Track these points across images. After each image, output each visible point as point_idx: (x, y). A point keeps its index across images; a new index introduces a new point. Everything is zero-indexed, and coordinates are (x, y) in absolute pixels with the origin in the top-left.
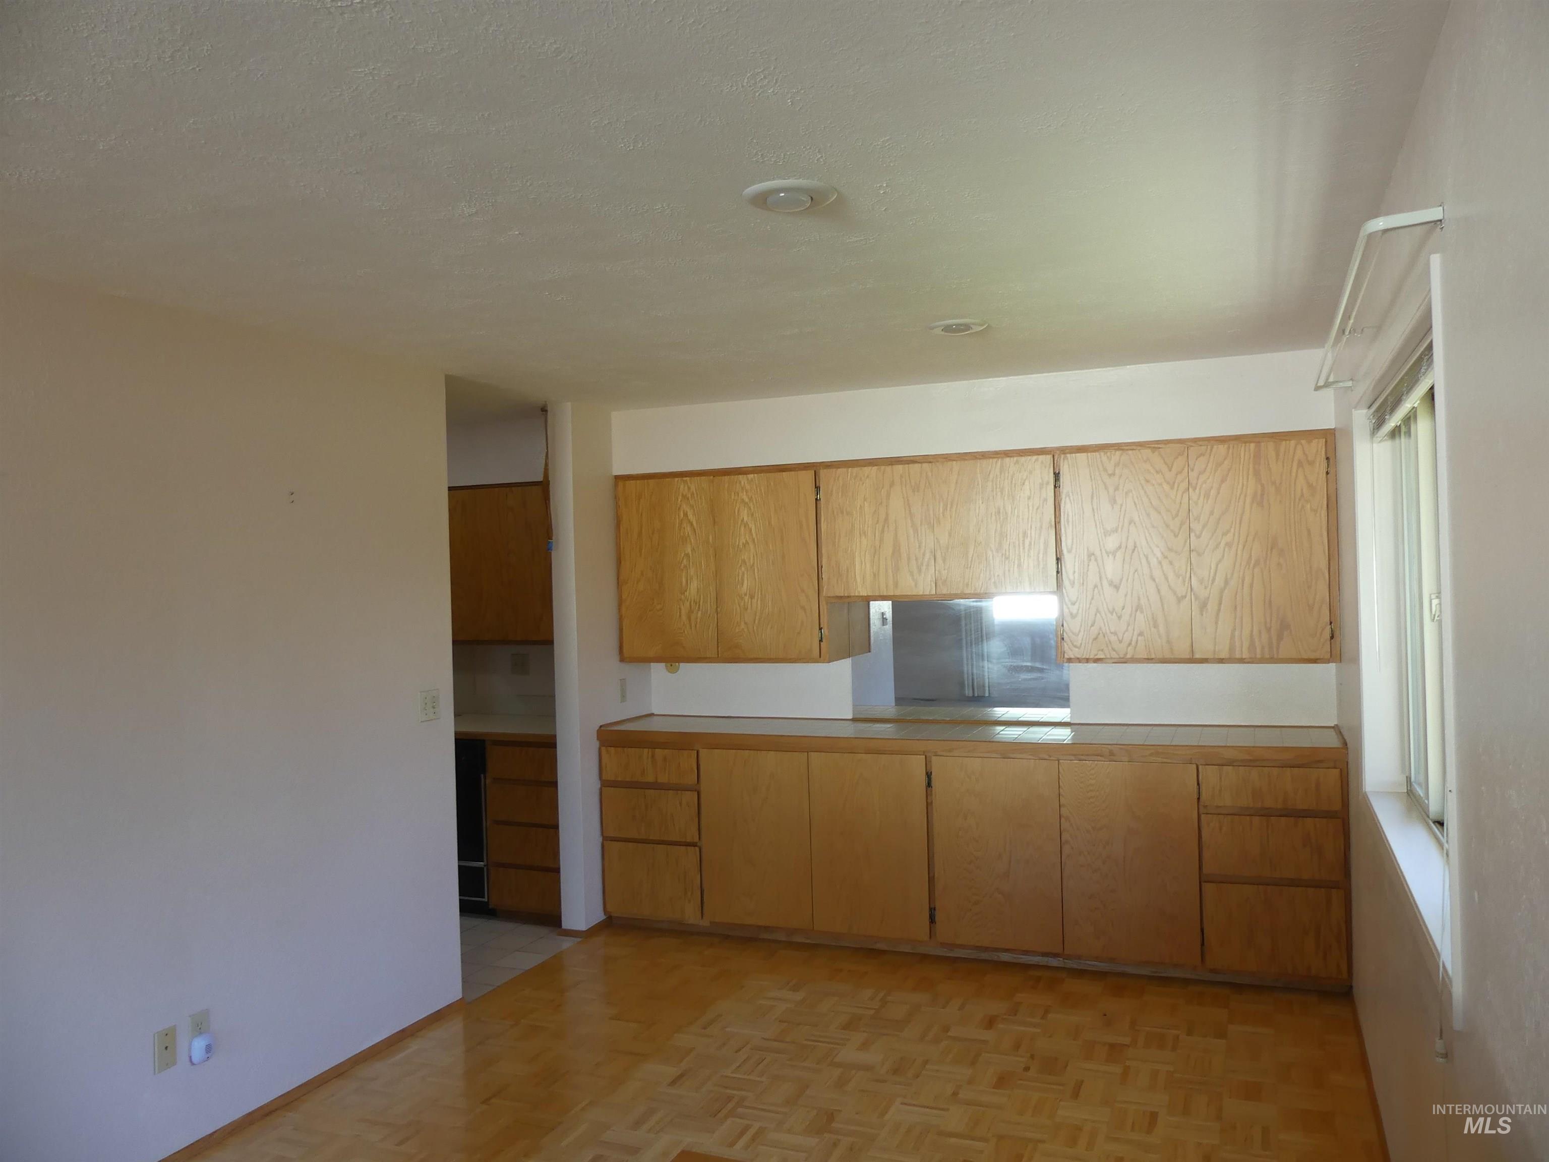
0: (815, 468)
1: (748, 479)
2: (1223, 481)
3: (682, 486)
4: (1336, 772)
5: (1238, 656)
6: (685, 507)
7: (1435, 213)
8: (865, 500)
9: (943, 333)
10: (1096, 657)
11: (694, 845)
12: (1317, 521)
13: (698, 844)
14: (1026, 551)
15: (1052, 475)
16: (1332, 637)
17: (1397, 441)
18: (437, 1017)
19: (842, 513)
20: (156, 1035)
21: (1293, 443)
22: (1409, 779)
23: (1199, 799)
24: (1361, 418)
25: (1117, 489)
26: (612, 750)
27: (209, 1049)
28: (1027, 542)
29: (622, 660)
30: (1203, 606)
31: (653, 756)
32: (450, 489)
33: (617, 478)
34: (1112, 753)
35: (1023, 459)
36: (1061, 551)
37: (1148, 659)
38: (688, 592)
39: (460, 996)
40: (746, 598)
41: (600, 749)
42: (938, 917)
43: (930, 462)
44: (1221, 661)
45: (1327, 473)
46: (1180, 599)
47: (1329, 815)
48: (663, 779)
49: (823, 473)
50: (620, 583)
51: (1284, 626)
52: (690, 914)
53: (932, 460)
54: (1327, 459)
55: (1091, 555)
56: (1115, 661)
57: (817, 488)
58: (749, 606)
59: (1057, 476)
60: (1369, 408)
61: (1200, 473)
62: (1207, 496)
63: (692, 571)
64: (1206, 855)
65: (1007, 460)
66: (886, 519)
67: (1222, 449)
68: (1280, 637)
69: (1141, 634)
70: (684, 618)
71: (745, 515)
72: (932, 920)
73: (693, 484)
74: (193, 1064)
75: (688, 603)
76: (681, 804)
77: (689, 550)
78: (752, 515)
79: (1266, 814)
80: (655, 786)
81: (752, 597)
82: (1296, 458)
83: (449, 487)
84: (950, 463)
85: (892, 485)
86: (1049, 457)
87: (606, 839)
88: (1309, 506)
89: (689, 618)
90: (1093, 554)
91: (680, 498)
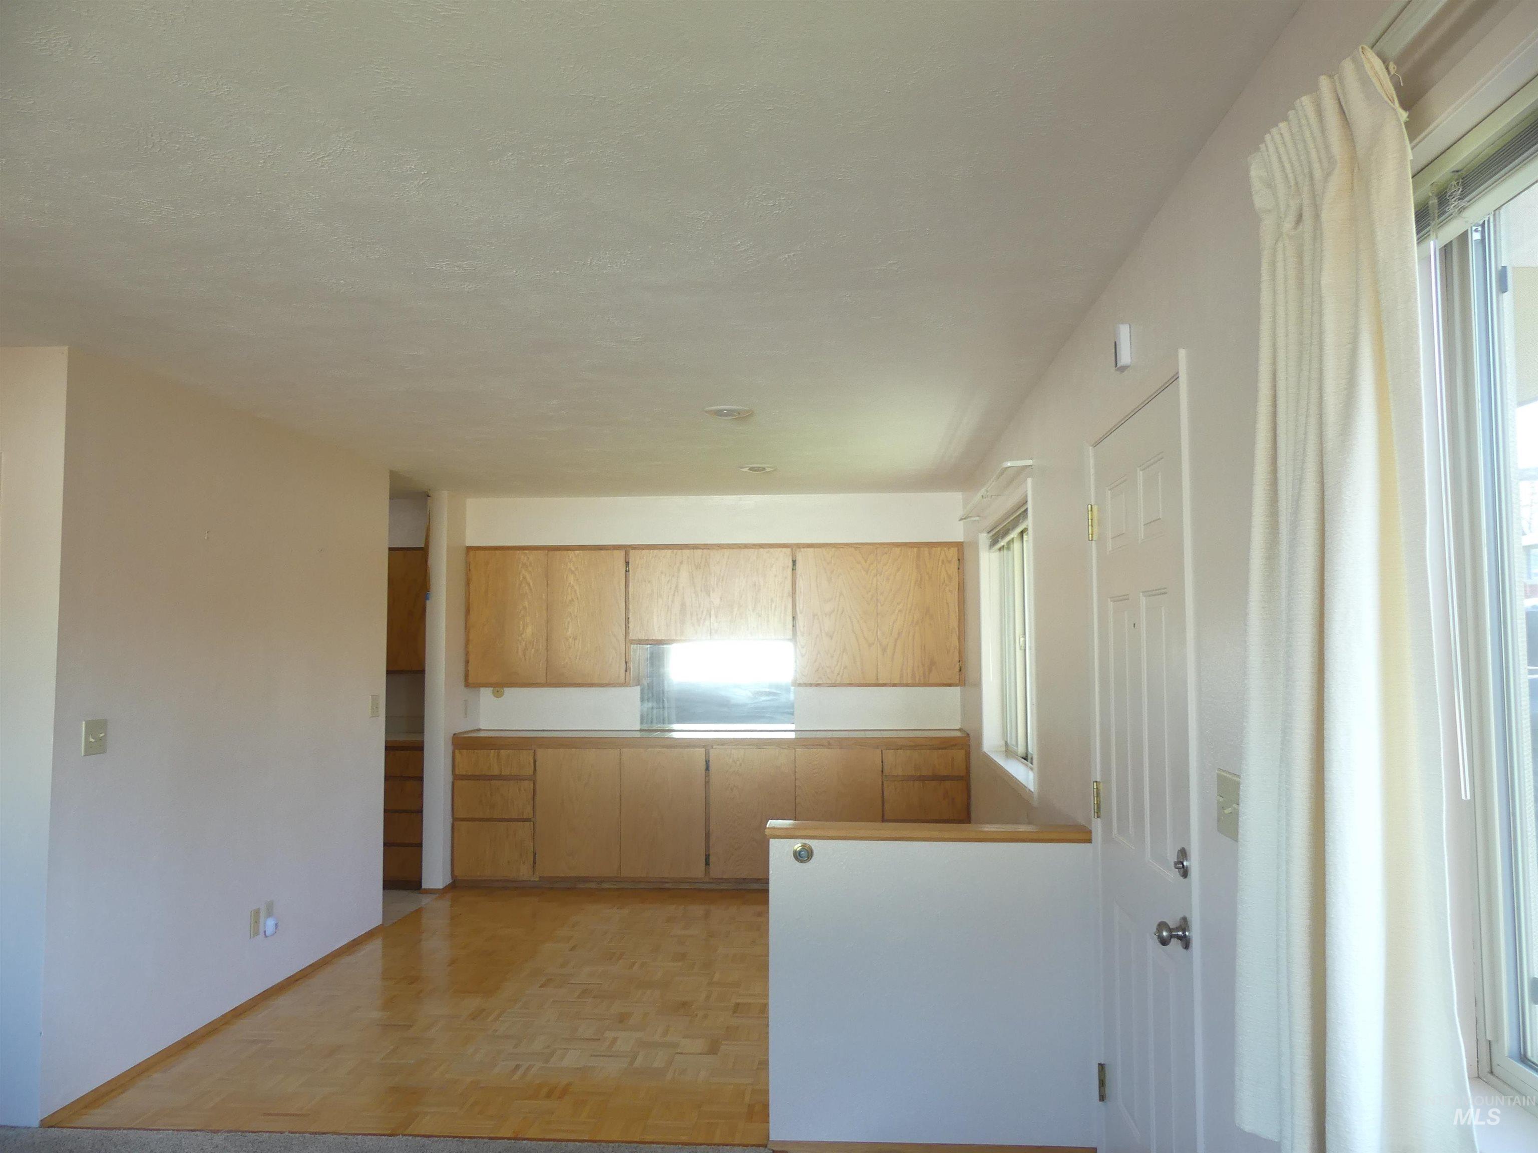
0: (627, 549)
1: (575, 554)
2: (898, 570)
3: (522, 557)
4: (963, 751)
5: (905, 682)
6: (523, 572)
7: (1030, 462)
8: (662, 573)
9: (749, 471)
10: (818, 683)
11: (528, 820)
12: (952, 598)
13: (533, 820)
14: (773, 610)
15: (791, 561)
16: (960, 670)
17: (1002, 552)
18: (370, 935)
19: (645, 582)
20: (253, 912)
21: (939, 549)
22: (1006, 743)
23: (882, 771)
24: (984, 539)
25: (832, 572)
26: (464, 751)
27: (276, 925)
28: (773, 605)
29: (467, 685)
30: (884, 650)
31: (498, 755)
32: (390, 549)
33: (469, 549)
34: (829, 744)
35: (772, 550)
36: (796, 612)
37: (850, 684)
38: (524, 634)
39: (381, 923)
40: (570, 640)
41: (454, 753)
42: (712, 859)
43: (708, 549)
44: (895, 685)
45: (959, 569)
46: (870, 645)
47: (959, 778)
48: (506, 772)
49: (632, 552)
50: (467, 629)
51: (933, 663)
52: (524, 872)
53: (709, 548)
54: (959, 560)
55: (814, 615)
56: (829, 685)
57: (627, 563)
58: (573, 646)
59: (794, 562)
60: (988, 533)
61: (885, 565)
62: (888, 579)
63: (528, 619)
64: (887, 806)
65: (762, 550)
66: (677, 587)
67: (897, 550)
68: (930, 671)
69: (845, 668)
70: (520, 653)
71: (571, 579)
72: (707, 863)
73: (532, 556)
74: (266, 936)
75: (524, 643)
76: (520, 790)
77: (526, 604)
78: (577, 580)
79: (922, 779)
80: (500, 777)
81: (575, 639)
82: (941, 558)
83: (389, 548)
84: (723, 550)
85: (681, 563)
86: (789, 550)
87: (455, 819)
88: (948, 588)
89: (524, 655)
90: (817, 615)
91: (520, 565)
